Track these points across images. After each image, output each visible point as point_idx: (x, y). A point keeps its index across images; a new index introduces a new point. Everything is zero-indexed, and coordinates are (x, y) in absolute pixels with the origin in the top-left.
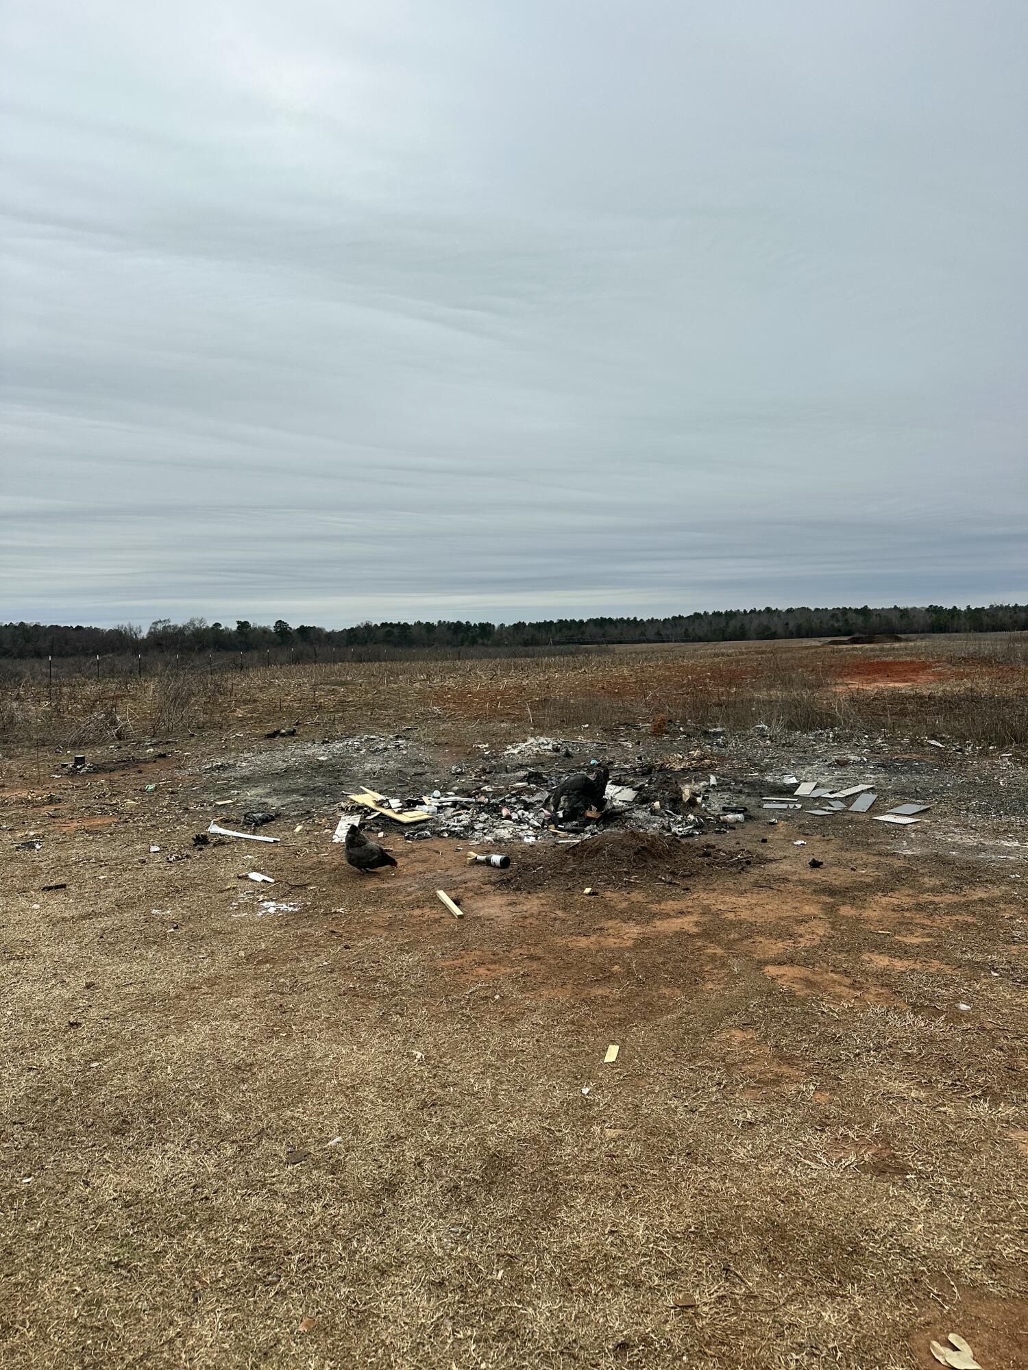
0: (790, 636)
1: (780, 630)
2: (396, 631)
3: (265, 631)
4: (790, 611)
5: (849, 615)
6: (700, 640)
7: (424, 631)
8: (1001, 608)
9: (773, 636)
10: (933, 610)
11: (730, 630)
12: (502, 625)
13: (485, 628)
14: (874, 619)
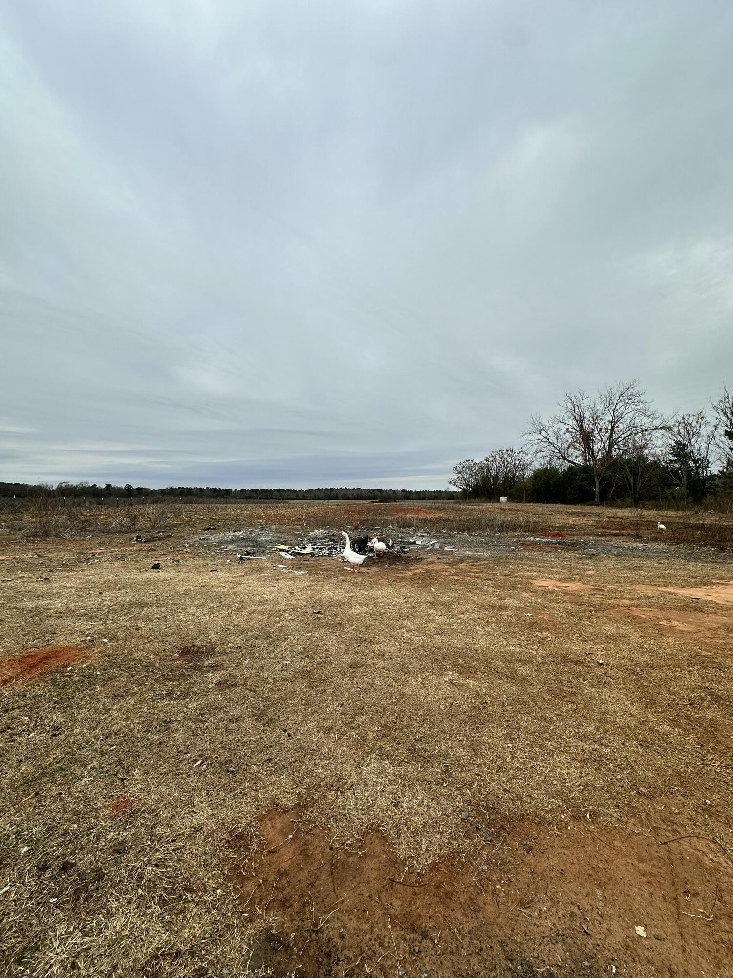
0: (354, 499)
1: (350, 496)
2: (185, 491)
3: (120, 489)
4: (354, 489)
5: (376, 492)
6: (320, 499)
7: (199, 492)
8: (426, 491)
9: (348, 499)
10: (404, 491)
11: (332, 495)
12: (236, 490)
13: (228, 491)
14: (384, 493)
